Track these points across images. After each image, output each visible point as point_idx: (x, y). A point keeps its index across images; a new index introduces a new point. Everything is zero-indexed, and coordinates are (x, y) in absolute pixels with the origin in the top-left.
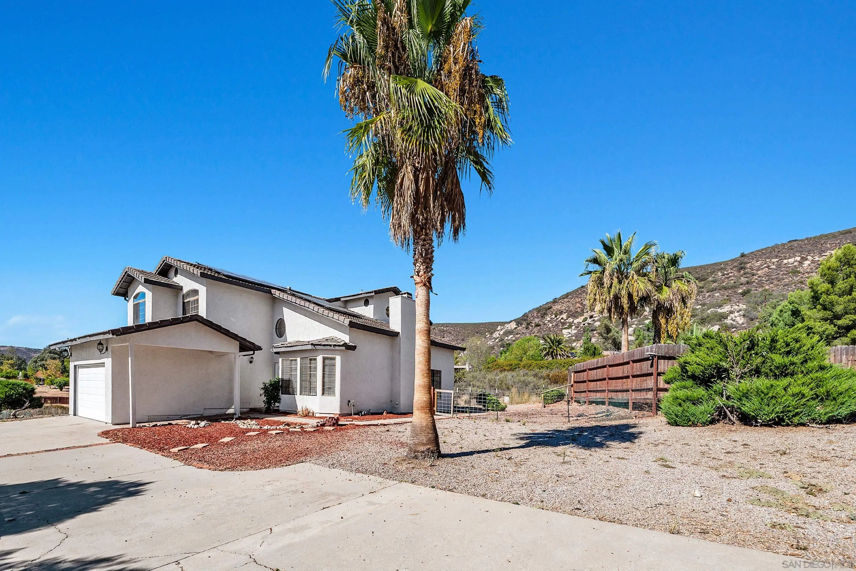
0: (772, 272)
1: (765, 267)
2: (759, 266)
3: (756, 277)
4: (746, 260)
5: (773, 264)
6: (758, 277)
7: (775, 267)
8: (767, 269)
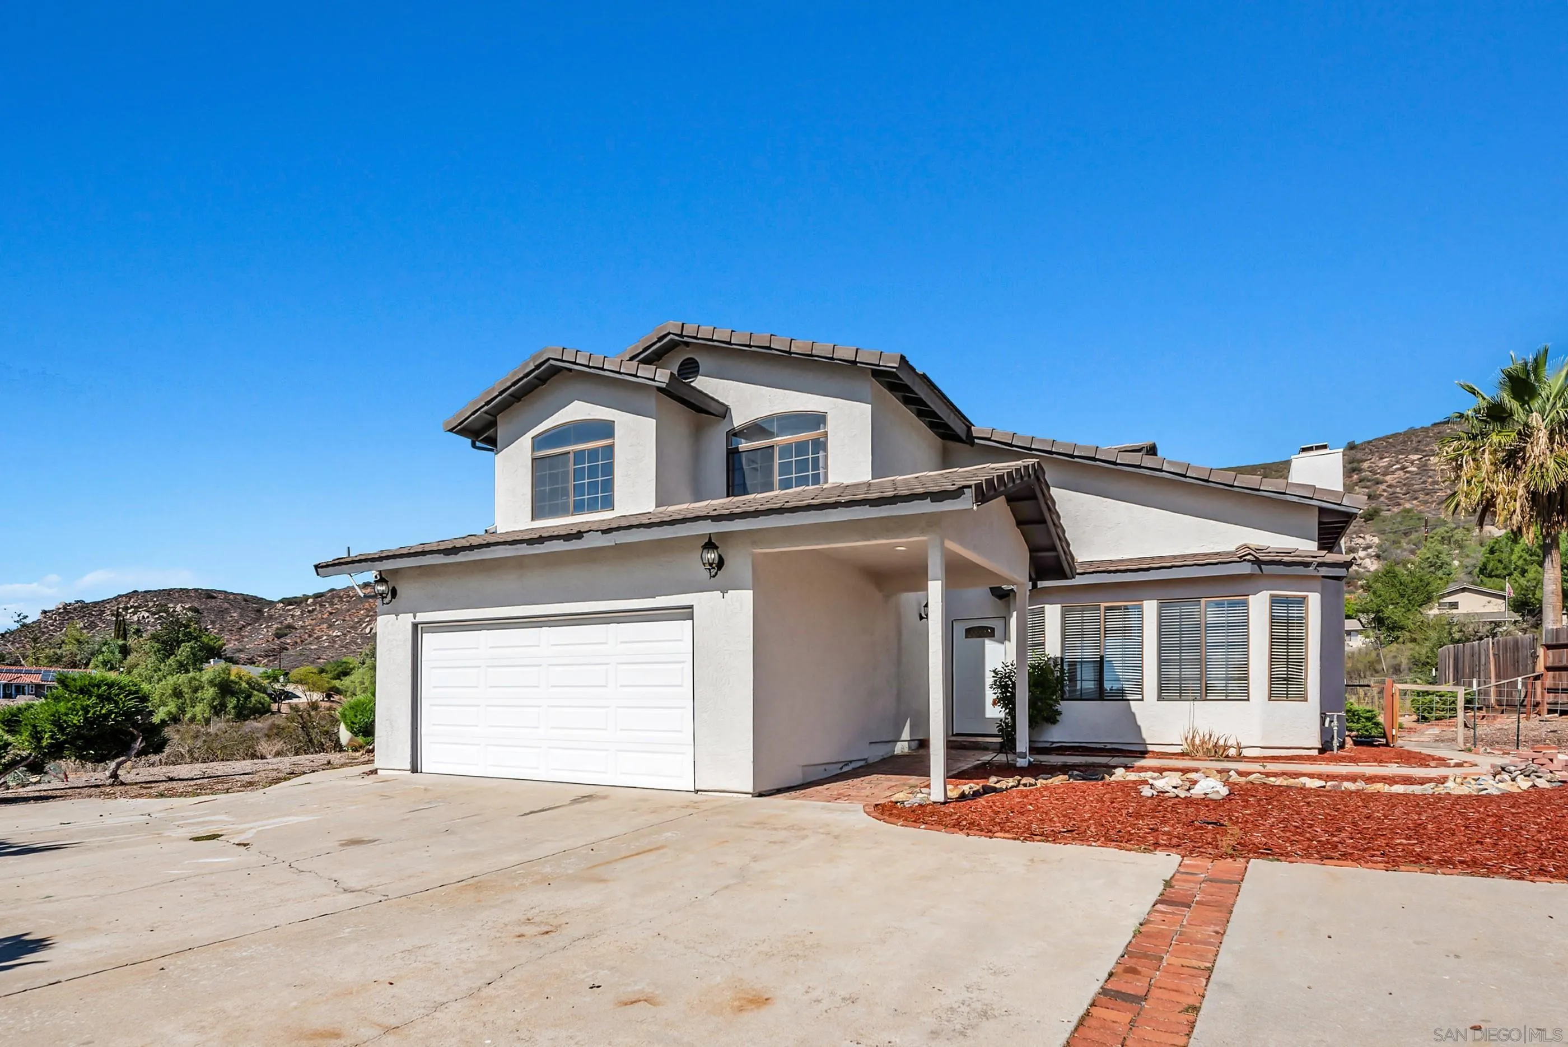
0: (1413, 479)
1: (1398, 469)
2: (1387, 467)
3: (1384, 487)
4: (1360, 455)
5: (1412, 463)
6: (1387, 486)
7: (1415, 469)
8: (1401, 473)
